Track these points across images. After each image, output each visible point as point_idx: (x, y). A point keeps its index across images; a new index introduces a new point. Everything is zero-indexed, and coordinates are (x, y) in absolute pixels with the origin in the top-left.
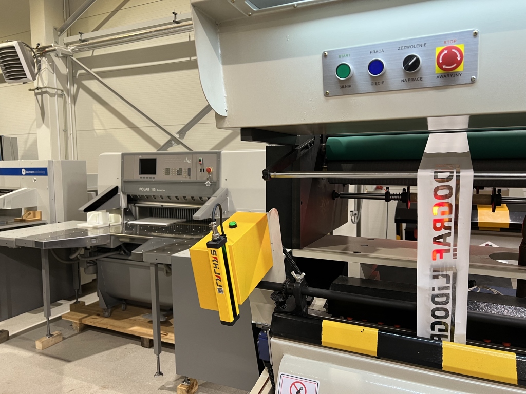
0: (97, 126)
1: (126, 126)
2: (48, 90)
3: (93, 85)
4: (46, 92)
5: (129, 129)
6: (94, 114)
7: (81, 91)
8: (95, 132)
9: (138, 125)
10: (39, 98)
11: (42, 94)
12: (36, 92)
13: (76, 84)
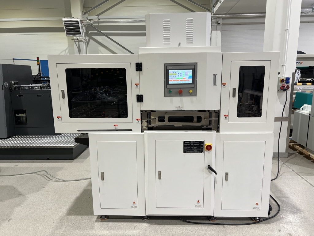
2: (82, 40)
3: (99, 38)
4: (82, 41)
6: (99, 51)
7: (91, 41)
10: (77, 43)
11: (79, 42)
12: (75, 40)
13: (88, 37)
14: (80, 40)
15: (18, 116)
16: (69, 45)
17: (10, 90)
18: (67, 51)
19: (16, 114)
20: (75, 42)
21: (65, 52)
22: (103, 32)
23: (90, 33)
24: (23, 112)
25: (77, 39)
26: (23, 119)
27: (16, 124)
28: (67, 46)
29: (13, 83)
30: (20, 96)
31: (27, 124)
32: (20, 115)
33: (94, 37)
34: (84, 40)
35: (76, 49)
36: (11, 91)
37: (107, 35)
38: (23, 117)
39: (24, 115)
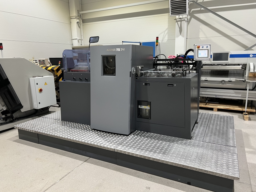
0: (201, 36)
1: (221, 36)
3: (202, 16)
5: (224, 37)
6: (200, 30)
7: (193, 19)
8: (200, 39)
9: (229, 35)
10: (179, 23)
11: (181, 21)
12: (177, 20)
13: (190, 16)
14: (182, 19)
15: (141, 107)
16: (168, 26)
17: (136, 76)
18: (166, 32)
19: (139, 106)
20: (177, 21)
21: (164, 34)
22: (209, 8)
23: (193, 11)
24: (148, 103)
25: (180, 18)
26: (146, 111)
27: (138, 117)
28: (167, 27)
29: (140, 68)
30: (146, 84)
31: (151, 119)
32: (143, 107)
33: (197, 15)
34: (186, 19)
35: (177, 29)
36: (137, 78)
37: (213, 12)
38: (146, 109)
39: (148, 108)
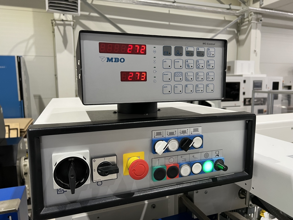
14: (66, 22)
16: (35, 31)
20: (57, 25)
25: (63, 20)
35: (59, 39)
